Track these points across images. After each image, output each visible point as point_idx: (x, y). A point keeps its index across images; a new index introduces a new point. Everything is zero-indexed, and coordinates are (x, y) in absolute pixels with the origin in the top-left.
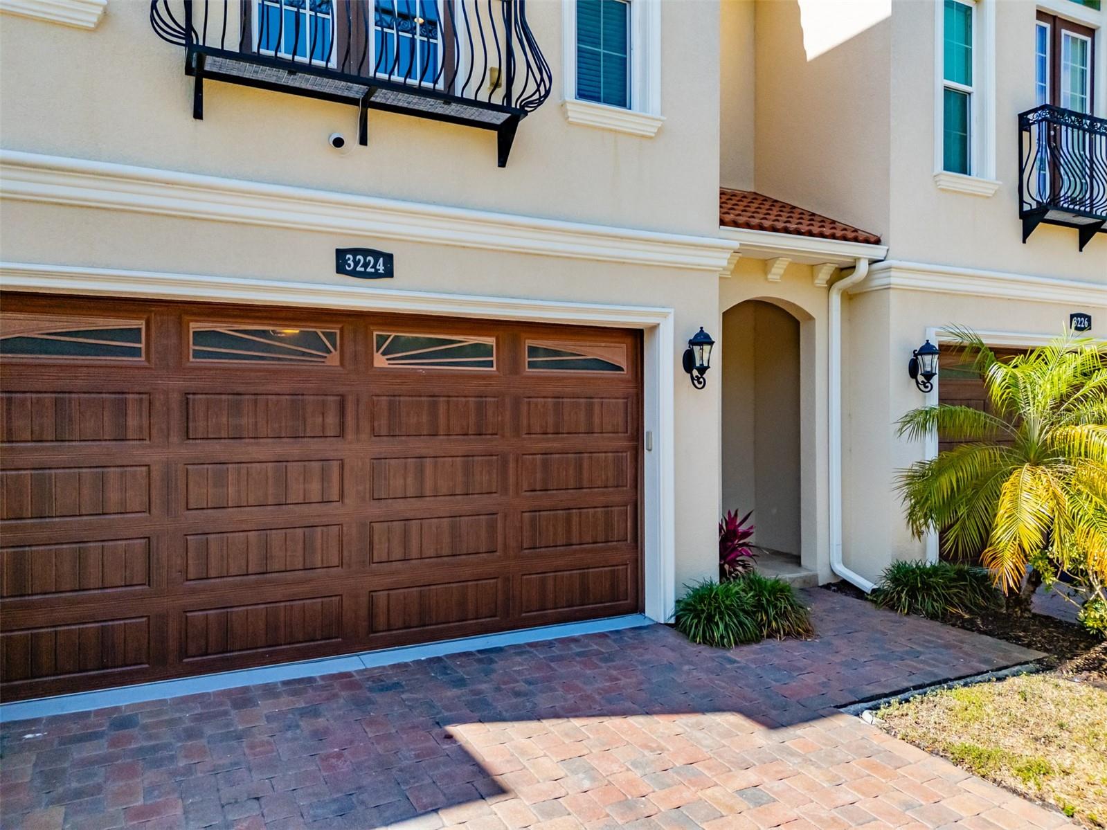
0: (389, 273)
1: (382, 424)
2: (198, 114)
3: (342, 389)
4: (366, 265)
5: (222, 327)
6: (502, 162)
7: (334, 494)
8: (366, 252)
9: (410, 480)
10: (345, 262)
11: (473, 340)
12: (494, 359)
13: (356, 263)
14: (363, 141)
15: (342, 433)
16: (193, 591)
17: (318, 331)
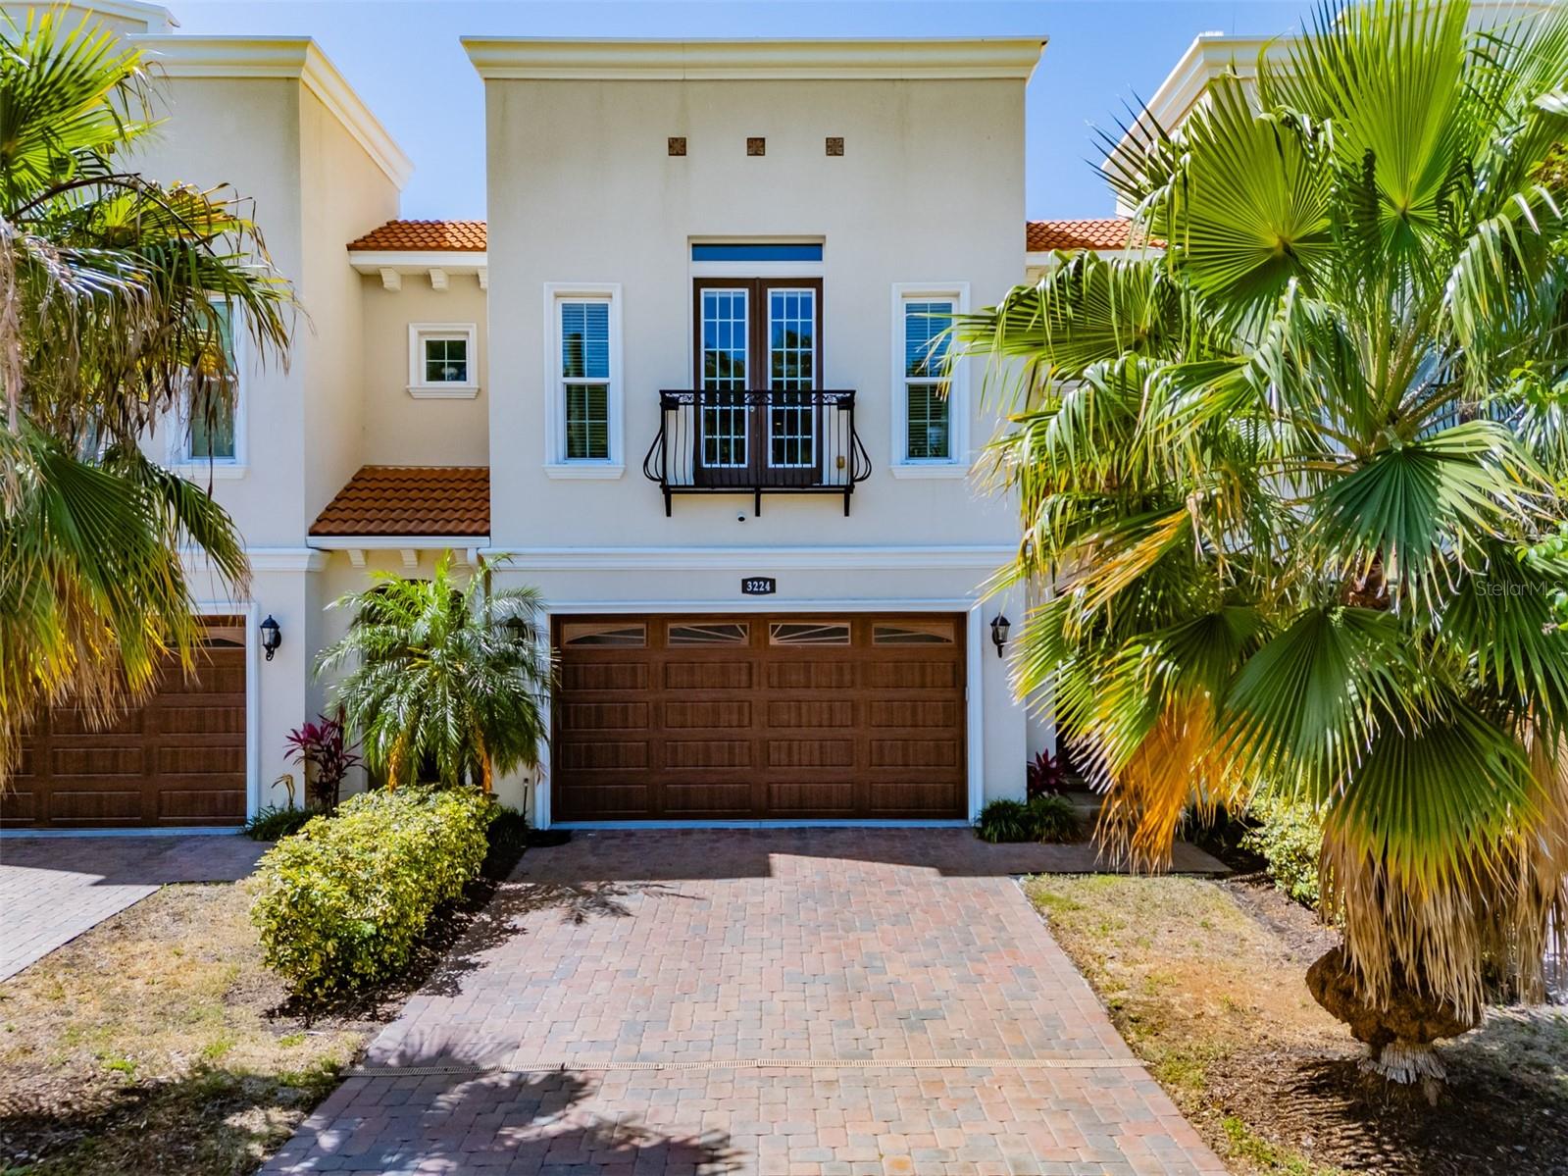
0: (773, 590)
1: (775, 680)
2: (669, 514)
3: (750, 659)
4: (759, 587)
5: (685, 626)
6: (847, 513)
7: (746, 722)
8: (758, 579)
9: (793, 715)
10: (747, 586)
11: (834, 625)
12: (849, 637)
13: (753, 586)
14: (758, 514)
15: (750, 687)
16: (668, 773)
17: (737, 625)
